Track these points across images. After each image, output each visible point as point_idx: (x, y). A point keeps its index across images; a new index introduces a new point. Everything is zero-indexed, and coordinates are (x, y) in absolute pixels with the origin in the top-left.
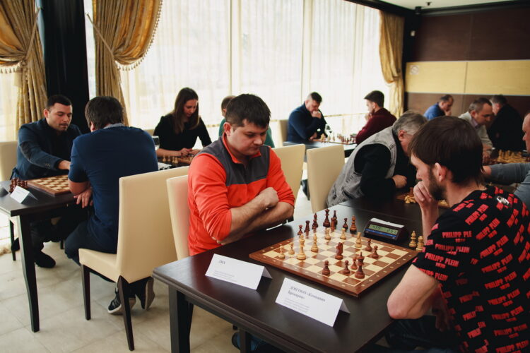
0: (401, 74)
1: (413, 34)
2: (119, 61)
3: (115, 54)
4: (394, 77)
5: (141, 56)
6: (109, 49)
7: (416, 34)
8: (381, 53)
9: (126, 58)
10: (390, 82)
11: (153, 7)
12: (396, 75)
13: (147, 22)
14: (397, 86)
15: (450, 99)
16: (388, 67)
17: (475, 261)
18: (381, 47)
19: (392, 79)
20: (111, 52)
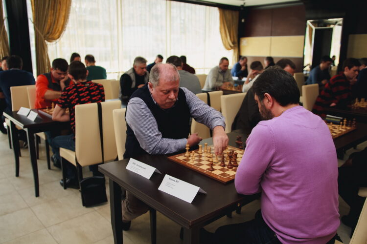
0: (237, 45)
1: (243, 21)
2: (47, 40)
3: (44, 37)
4: (231, 47)
5: (59, 38)
6: (41, 35)
7: (245, 20)
8: (221, 33)
9: (51, 39)
10: (228, 49)
11: (65, 14)
12: (232, 45)
13: (63, 21)
14: (234, 52)
15: (245, 59)
16: (227, 41)
17: (68, 100)
18: (220, 29)
19: (230, 48)
20: (42, 36)
